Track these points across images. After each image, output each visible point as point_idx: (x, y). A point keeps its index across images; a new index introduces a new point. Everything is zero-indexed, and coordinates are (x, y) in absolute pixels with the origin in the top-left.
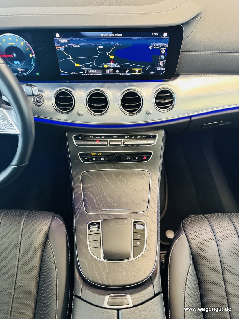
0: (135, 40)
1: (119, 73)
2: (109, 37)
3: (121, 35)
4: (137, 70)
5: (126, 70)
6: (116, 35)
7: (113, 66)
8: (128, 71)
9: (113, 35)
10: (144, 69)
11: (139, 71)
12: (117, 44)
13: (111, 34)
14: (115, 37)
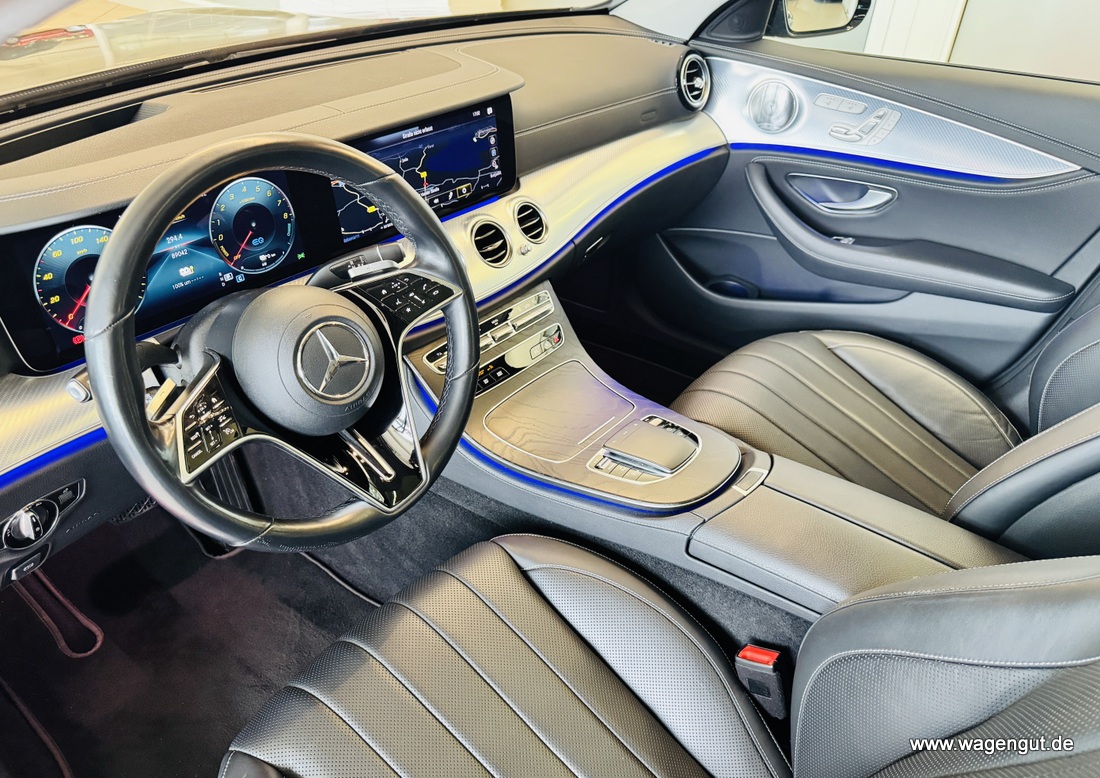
0: (453, 131)
1: (440, 202)
2: (414, 136)
3: (431, 129)
4: (464, 188)
5: (449, 194)
6: (424, 131)
7: (428, 193)
8: (451, 194)
9: (420, 132)
10: (473, 182)
11: (468, 189)
12: (429, 147)
13: (417, 131)
14: (423, 134)
